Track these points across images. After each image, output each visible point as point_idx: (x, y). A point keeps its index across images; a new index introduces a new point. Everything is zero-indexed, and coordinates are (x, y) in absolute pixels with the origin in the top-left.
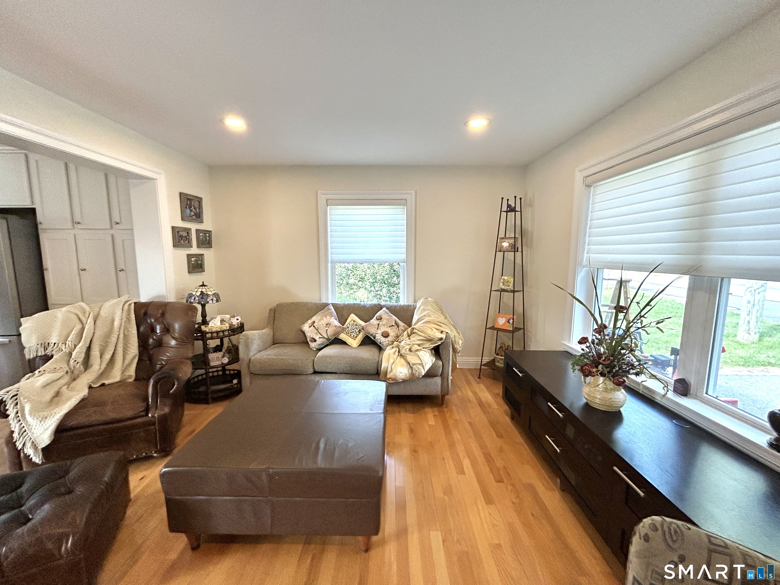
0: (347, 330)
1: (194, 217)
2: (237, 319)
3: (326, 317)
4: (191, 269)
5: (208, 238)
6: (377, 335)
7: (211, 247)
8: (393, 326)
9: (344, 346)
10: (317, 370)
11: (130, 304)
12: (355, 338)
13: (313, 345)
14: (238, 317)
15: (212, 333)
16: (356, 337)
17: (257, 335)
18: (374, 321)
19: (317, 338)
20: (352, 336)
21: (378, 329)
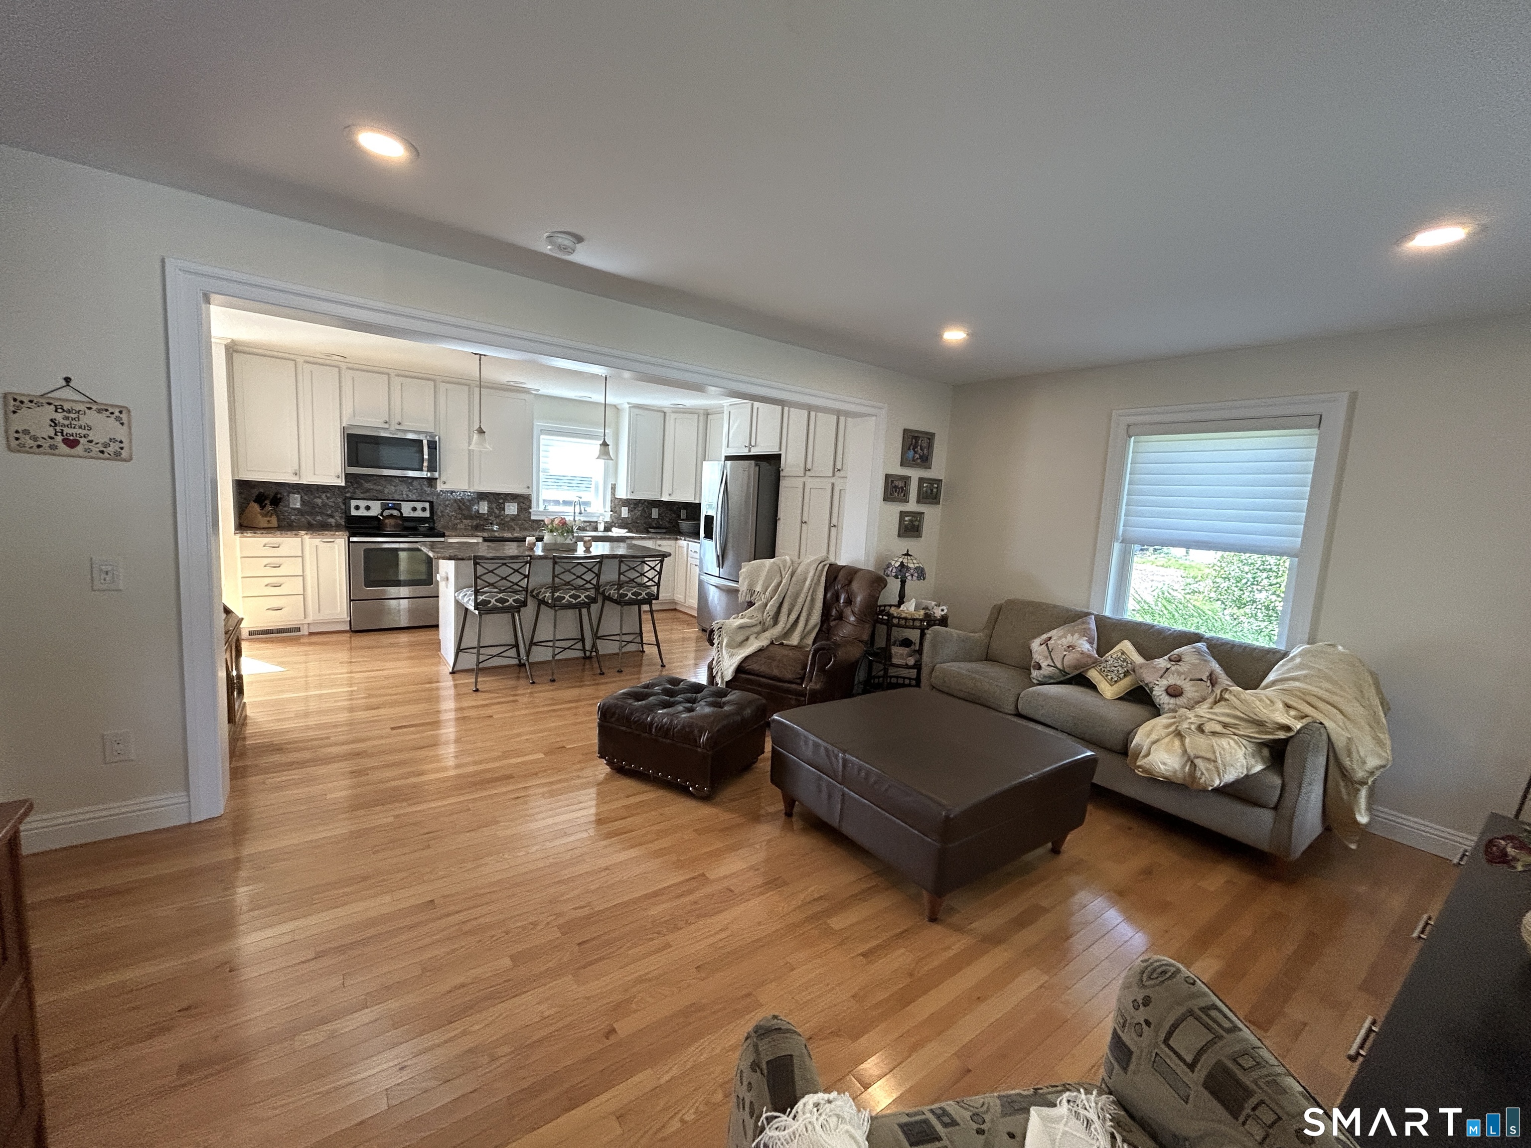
0: (1103, 665)
1: (919, 461)
2: (943, 610)
3: (1073, 635)
4: (902, 531)
5: (935, 490)
6: (1156, 688)
7: (938, 503)
8: (1201, 680)
9: (1088, 691)
10: (1023, 711)
11: (825, 565)
12: (1113, 682)
13: (1035, 673)
14: (944, 608)
15: (899, 618)
16: (1116, 681)
17: (955, 635)
18: (1162, 663)
19: (1044, 664)
20: (1109, 677)
21: (1161, 677)
